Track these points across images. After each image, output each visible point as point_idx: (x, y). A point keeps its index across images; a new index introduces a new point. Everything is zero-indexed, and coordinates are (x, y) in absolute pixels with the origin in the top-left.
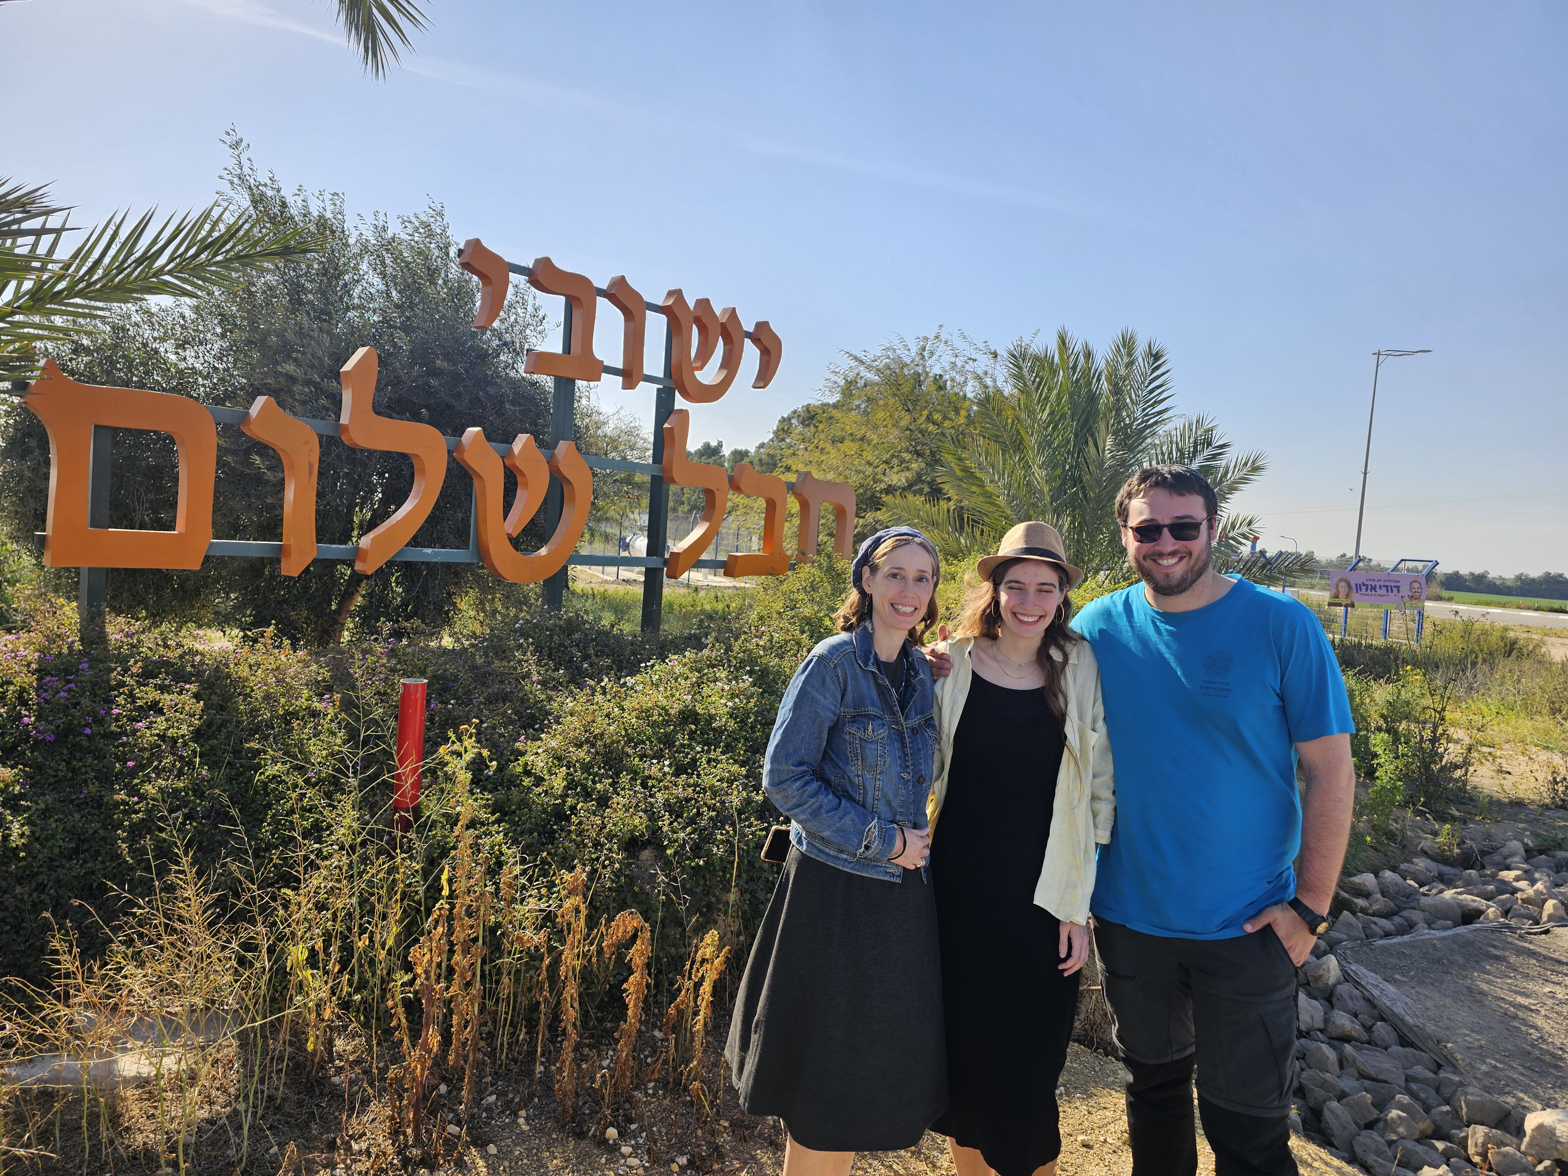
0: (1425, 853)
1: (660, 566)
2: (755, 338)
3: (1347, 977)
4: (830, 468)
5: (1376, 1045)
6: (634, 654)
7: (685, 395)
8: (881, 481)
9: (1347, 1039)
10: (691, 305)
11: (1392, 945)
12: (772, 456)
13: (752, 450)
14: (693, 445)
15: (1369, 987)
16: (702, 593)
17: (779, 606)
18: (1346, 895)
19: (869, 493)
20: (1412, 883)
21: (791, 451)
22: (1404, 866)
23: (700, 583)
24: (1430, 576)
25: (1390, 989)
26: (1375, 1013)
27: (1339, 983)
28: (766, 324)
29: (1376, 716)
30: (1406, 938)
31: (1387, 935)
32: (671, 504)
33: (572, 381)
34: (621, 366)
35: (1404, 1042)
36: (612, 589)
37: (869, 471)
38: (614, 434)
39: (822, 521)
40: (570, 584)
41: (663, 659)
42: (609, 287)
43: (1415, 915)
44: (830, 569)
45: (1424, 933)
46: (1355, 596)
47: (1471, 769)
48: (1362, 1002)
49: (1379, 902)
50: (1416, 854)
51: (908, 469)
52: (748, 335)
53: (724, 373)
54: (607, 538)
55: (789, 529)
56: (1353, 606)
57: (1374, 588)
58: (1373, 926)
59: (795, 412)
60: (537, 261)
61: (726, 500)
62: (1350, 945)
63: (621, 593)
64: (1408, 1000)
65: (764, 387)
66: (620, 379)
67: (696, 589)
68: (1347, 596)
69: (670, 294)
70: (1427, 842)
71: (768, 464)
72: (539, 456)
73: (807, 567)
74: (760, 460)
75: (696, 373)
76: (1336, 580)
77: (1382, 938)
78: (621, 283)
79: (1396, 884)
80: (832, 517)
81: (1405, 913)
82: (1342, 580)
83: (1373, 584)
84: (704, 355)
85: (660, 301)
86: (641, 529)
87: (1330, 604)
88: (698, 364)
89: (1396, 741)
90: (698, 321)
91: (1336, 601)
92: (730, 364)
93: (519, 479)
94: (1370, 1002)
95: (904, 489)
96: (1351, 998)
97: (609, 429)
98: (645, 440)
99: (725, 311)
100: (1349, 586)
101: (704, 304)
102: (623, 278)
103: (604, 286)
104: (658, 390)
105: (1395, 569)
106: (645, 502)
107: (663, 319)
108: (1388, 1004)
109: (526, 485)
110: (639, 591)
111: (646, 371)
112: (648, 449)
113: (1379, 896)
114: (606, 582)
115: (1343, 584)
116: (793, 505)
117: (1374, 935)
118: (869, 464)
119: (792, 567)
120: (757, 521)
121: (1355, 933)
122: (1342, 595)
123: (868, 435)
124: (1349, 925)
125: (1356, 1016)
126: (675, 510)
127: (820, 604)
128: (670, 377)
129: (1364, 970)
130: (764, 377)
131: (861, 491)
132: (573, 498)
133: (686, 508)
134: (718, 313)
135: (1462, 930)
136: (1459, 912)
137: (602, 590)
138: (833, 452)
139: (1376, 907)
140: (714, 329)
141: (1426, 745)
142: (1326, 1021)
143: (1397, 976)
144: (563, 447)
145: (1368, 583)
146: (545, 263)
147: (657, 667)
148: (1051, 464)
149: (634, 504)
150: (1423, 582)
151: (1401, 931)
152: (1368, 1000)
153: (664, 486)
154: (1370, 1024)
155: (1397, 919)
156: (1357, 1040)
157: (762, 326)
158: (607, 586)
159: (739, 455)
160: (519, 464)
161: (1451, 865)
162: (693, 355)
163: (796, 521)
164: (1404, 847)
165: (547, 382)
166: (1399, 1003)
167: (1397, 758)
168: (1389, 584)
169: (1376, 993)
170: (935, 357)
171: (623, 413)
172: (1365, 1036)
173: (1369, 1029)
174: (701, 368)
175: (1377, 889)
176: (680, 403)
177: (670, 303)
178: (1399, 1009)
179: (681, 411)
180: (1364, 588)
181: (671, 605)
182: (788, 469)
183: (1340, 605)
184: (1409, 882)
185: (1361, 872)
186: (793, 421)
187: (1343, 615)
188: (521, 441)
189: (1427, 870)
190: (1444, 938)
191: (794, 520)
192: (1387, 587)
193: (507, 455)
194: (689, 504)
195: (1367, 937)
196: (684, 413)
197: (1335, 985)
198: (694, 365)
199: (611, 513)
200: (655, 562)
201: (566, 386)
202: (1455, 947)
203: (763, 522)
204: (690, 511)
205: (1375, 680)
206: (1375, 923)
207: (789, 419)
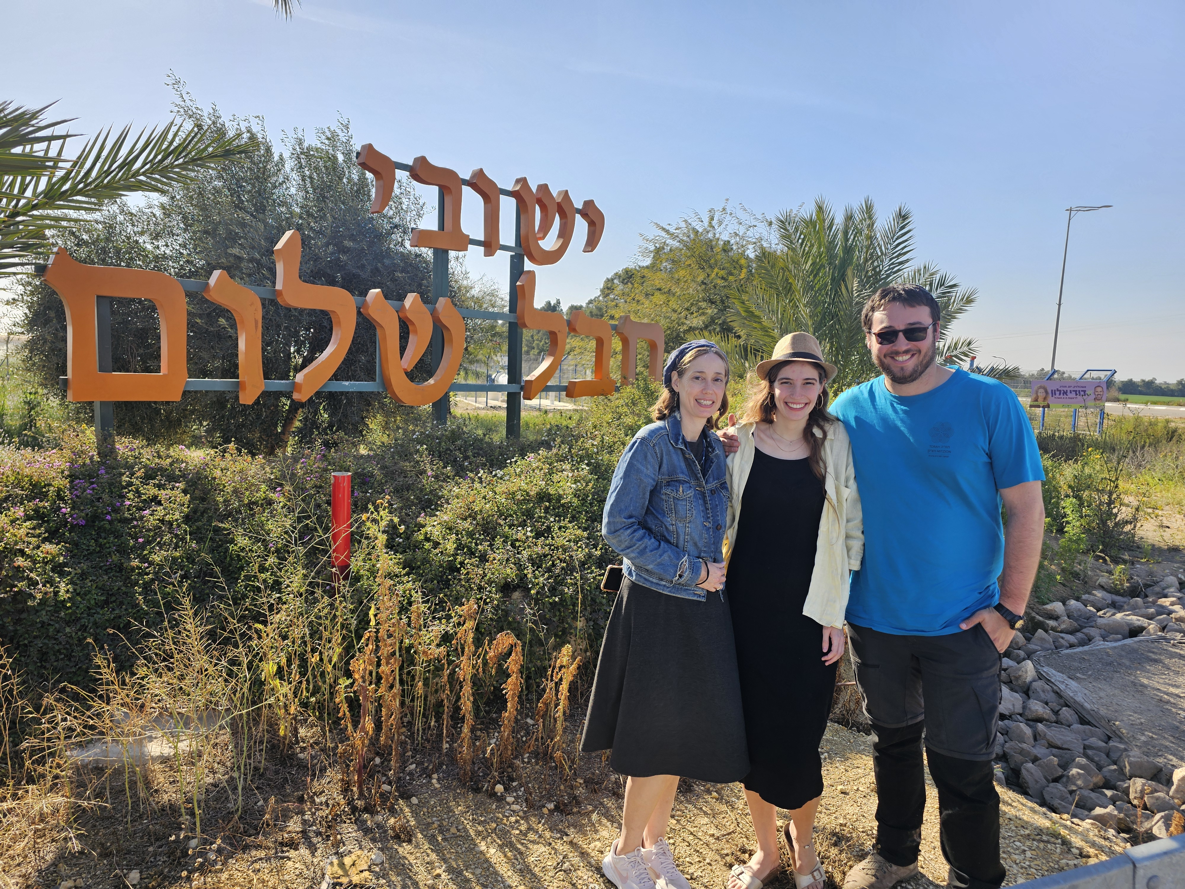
0: (1102, 587)
1: (518, 391)
2: (584, 214)
3: (1040, 676)
4: (645, 316)
5: (1062, 724)
6: (501, 454)
7: (532, 259)
8: (683, 324)
9: (1040, 720)
10: (534, 190)
11: (1075, 653)
12: (600, 309)
13: (584, 305)
14: (539, 303)
15: (1057, 683)
16: (550, 415)
17: (609, 417)
18: (1041, 618)
19: (675, 334)
20: (1091, 609)
21: (614, 303)
22: (1085, 597)
23: (549, 408)
24: (1110, 383)
25: (1073, 684)
26: (1062, 701)
27: (1034, 681)
28: (592, 202)
29: (1065, 487)
30: (1086, 648)
31: (1071, 646)
32: (524, 349)
33: (446, 252)
34: (481, 238)
35: (1083, 721)
36: (482, 414)
37: (674, 316)
38: (480, 295)
39: (639, 357)
40: (452, 410)
41: (523, 455)
42: (471, 177)
43: (1093, 632)
44: (646, 388)
45: (1099, 644)
46: (1050, 399)
47: (1139, 525)
48: (1052, 694)
49: (1066, 623)
50: (1095, 588)
51: (703, 314)
52: (579, 211)
53: (561, 241)
54: (477, 375)
55: (614, 363)
56: (1048, 406)
57: (1065, 393)
58: (1061, 640)
59: (616, 274)
60: (416, 160)
61: (565, 344)
62: (1043, 654)
63: (490, 416)
64: (1086, 692)
65: (592, 251)
66: (482, 249)
67: (546, 412)
68: (1045, 399)
69: (518, 181)
70: (1103, 579)
71: (597, 315)
72: (425, 309)
73: (629, 389)
74: (591, 312)
75: (540, 242)
76: (1036, 388)
77: (1067, 648)
78: (480, 174)
79: (1079, 610)
80: (647, 353)
81: (1085, 630)
82: (1041, 387)
83: (1065, 389)
84: (545, 227)
85: (510, 187)
86: (503, 368)
87: (1031, 406)
88: (541, 235)
89: (1081, 505)
90: (540, 202)
91: (1036, 403)
92: (565, 234)
93: (410, 328)
94: (1058, 694)
95: (701, 330)
96: (1043, 691)
97: (475, 292)
98: (502, 299)
99: (560, 193)
100: (1046, 392)
101: (544, 188)
102: (481, 170)
103: (467, 177)
104: (512, 256)
105: (1081, 378)
106: (505, 347)
107: (513, 201)
108: (1071, 695)
109: (416, 332)
110: (503, 414)
111: (502, 242)
112: (505, 306)
113: (1066, 618)
114: (479, 408)
115: (1042, 390)
116: (617, 344)
117: (1062, 646)
118: (675, 311)
119: (617, 390)
120: (590, 358)
121: (1047, 646)
122: (1040, 399)
123: (672, 288)
124: (1042, 639)
125: (1047, 704)
126: (528, 353)
127: (639, 415)
128: (520, 246)
129: (1054, 671)
130: (592, 243)
131: (669, 332)
132: (451, 341)
133: (536, 351)
134: (555, 194)
135: (1129, 641)
136: (1127, 629)
137: (476, 414)
138: (647, 303)
139: (1063, 626)
140: (552, 208)
141: (1105, 508)
142: (1024, 708)
143: (1078, 675)
144: (442, 302)
145: (1061, 389)
146: (422, 161)
147: (519, 463)
148: (813, 303)
149: (497, 349)
150: (1105, 387)
151: (1082, 643)
152: (1057, 693)
153: (519, 330)
154: (1057, 709)
155: (1079, 635)
156: (1047, 720)
157: (589, 204)
158: (479, 412)
159: (575, 309)
160: (410, 316)
161: (1122, 595)
162: (537, 228)
163: (620, 357)
164: (1086, 583)
165: (428, 253)
166: (1079, 694)
167: (1081, 517)
168: (1078, 389)
169: (1062, 687)
170: (723, 226)
171: (485, 279)
172: (1053, 718)
173: (1056, 713)
174: (543, 238)
175: (1065, 614)
176: (528, 265)
177: (517, 188)
178: (1079, 698)
179: (529, 272)
180: (1058, 393)
181: (527, 424)
182: (612, 317)
183: (1039, 406)
184: (1089, 608)
185: (1051, 601)
186: (616, 281)
187: (1041, 414)
188: (411, 299)
189: (1103, 599)
190: (1115, 647)
191: (618, 356)
192: (1076, 391)
193: (400, 310)
194: (538, 348)
195: (1056, 648)
196: (532, 274)
197: (1031, 682)
198: (538, 236)
199: (480, 357)
200: (515, 388)
201: (441, 255)
202: (1123, 653)
203: (594, 359)
204: (539, 354)
205: (1065, 461)
206: (1063, 638)
207: (612, 280)
